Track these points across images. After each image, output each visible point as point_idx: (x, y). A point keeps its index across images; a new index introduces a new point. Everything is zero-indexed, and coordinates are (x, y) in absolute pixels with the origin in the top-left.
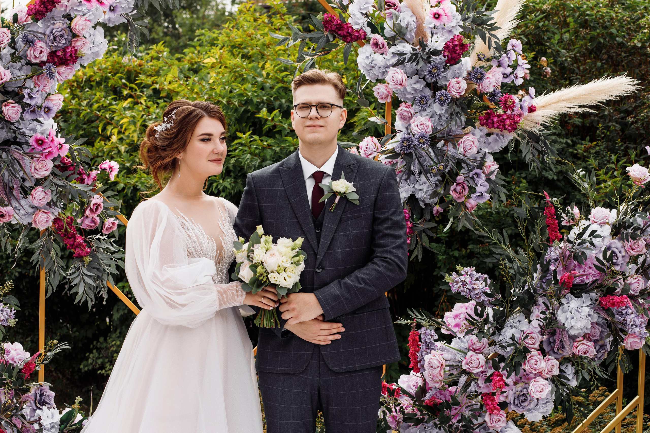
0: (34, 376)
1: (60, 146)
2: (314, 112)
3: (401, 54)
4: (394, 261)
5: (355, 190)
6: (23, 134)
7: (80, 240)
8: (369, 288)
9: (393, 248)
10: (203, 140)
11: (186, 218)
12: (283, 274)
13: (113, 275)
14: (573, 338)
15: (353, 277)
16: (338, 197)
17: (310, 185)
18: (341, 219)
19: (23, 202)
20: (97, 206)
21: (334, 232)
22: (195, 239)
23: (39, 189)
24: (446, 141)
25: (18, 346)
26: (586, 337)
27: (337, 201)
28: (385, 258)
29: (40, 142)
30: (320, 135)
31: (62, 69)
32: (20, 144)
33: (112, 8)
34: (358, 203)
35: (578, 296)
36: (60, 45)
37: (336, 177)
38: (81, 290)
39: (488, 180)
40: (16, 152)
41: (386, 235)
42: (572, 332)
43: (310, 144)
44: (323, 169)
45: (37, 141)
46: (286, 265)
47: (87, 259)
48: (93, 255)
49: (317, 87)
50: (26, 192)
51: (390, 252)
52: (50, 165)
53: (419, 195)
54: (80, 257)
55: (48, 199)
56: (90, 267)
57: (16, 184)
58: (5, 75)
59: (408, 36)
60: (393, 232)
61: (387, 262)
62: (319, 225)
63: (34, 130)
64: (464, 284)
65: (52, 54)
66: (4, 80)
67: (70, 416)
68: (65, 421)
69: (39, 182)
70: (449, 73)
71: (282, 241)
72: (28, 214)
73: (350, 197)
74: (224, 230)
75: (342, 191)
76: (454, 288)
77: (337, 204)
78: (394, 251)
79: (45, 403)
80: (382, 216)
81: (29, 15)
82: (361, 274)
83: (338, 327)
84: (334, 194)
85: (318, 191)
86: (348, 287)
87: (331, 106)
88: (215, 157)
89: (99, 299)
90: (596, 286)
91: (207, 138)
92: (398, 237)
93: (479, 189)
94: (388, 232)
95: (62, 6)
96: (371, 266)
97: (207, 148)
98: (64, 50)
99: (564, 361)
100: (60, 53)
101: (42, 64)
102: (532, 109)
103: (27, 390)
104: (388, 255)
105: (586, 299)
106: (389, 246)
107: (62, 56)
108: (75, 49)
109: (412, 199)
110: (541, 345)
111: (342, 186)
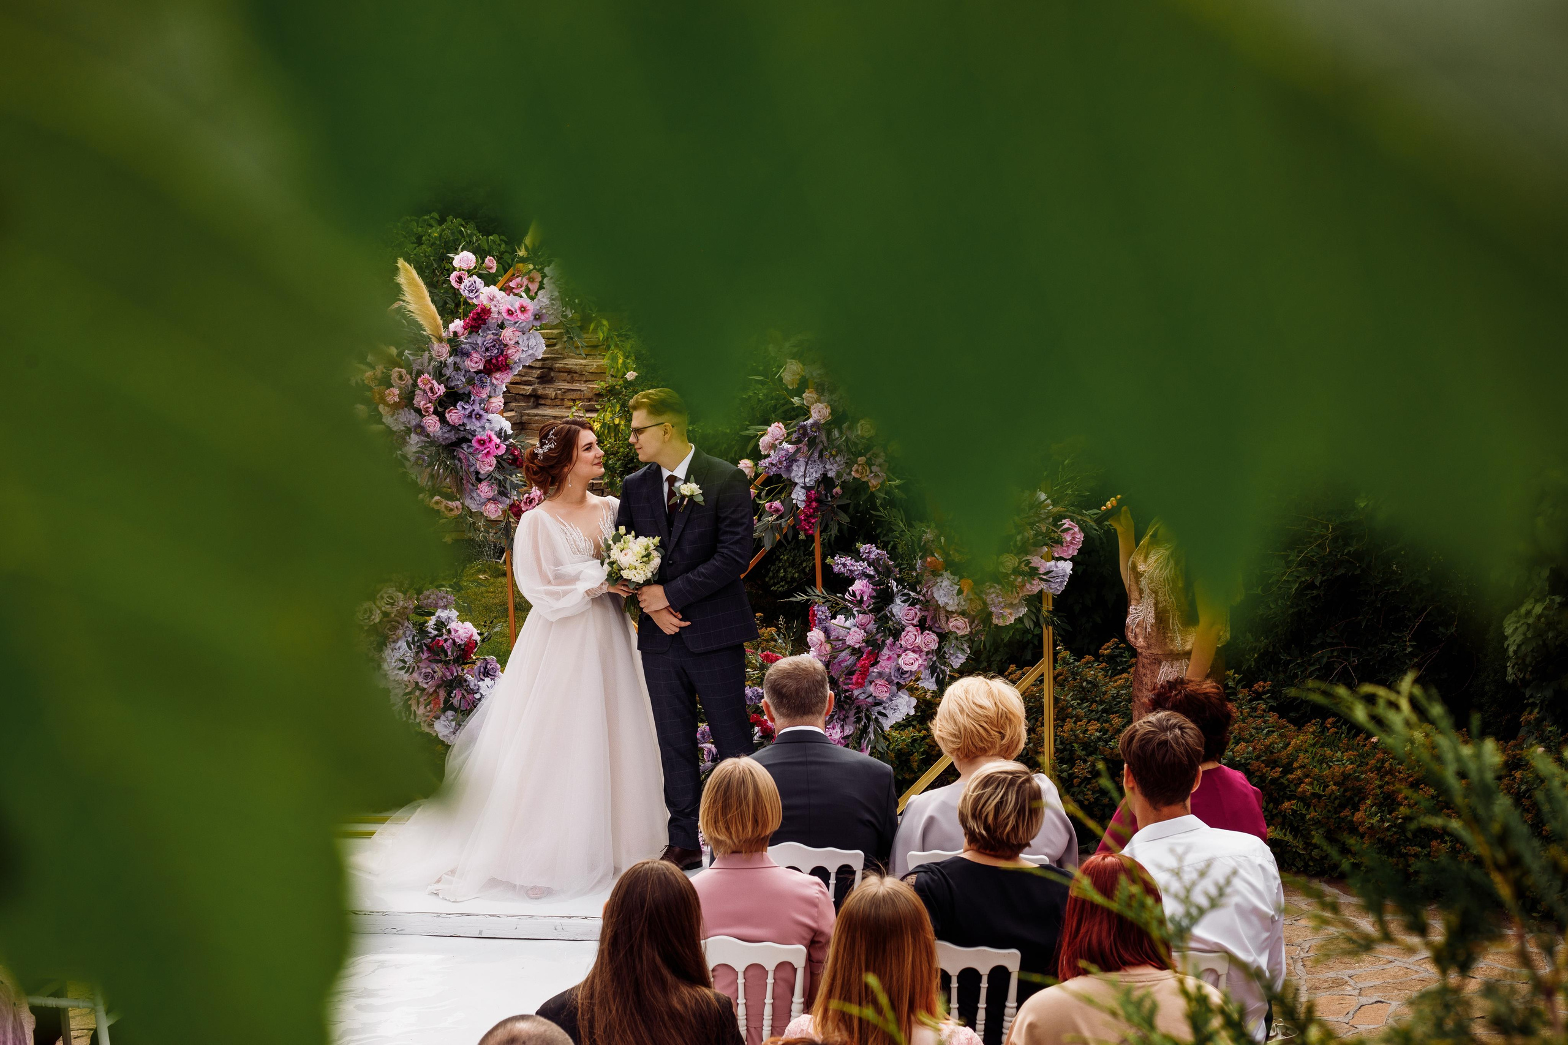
1: (498, 447)
4: (729, 556)
5: (701, 492)
6: (472, 433)
8: (708, 581)
9: (730, 544)
10: (587, 449)
11: (566, 524)
12: (634, 572)
14: (949, 614)
15: (696, 572)
16: (687, 499)
17: (666, 487)
18: (688, 518)
19: (473, 494)
21: (681, 530)
22: (572, 542)
23: (484, 483)
25: (468, 624)
26: (962, 613)
27: (685, 503)
28: (723, 553)
29: (482, 442)
31: (498, 376)
32: (470, 442)
33: (537, 317)
34: (703, 504)
36: (493, 354)
37: (687, 481)
41: (726, 532)
42: (947, 609)
44: (675, 473)
45: (478, 442)
46: (637, 564)
51: (727, 548)
52: (493, 462)
55: (491, 495)
58: (439, 389)
60: (731, 530)
61: (723, 557)
62: (670, 524)
64: (844, 565)
65: (488, 362)
66: (438, 394)
71: (642, 539)
72: (482, 504)
73: (696, 499)
74: (603, 530)
75: (688, 494)
76: (836, 570)
77: (686, 505)
78: (731, 546)
79: (488, 674)
80: (723, 515)
81: (465, 329)
82: (701, 569)
83: (679, 620)
84: (683, 497)
85: (672, 493)
86: (689, 581)
88: (597, 461)
91: (589, 447)
92: (737, 533)
94: (728, 529)
95: (493, 318)
96: (712, 561)
97: (590, 455)
98: (497, 358)
99: (941, 637)
100: (494, 361)
101: (479, 373)
103: (473, 663)
104: (725, 551)
106: (727, 542)
107: (497, 364)
108: (506, 357)
109: (825, 478)
110: (922, 620)
111: (691, 489)
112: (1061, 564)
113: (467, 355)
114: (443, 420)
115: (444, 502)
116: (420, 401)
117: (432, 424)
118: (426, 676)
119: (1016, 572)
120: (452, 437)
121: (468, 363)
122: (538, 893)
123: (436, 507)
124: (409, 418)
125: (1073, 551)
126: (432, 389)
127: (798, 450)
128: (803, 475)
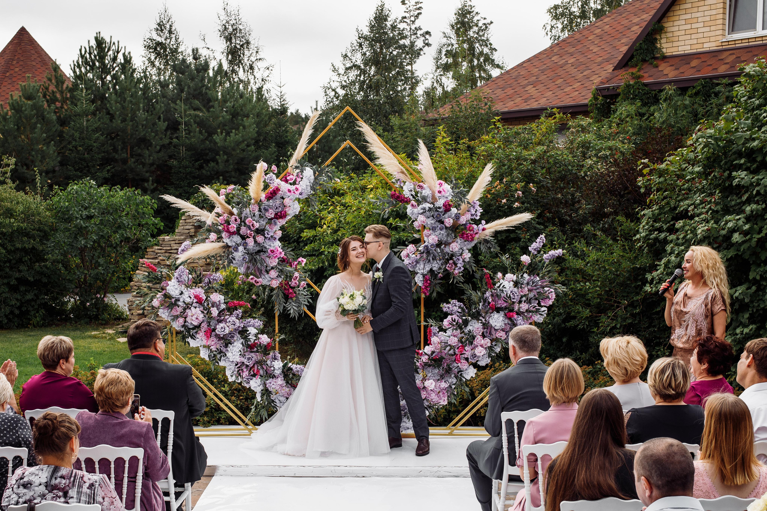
0: (274, 348)
1: (281, 253)
3: (424, 209)
5: (383, 277)
6: (266, 248)
7: (291, 291)
10: (353, 250)
13: (306, 305)
14: (496, 330)
16: (378, 279)
18: (378, 288)
19: (266, 276)
20: (296, 277)
23: (272, 271)
24: (446, 245)
25: (265, 336)
26: (503, 330)
29: (272, 251)
31: (280, 220)
32: (265, 252)
33: (302, 192)
35: (498, 312)
36: (279, 210)
38: (292, 311)
39: (464, 261)
40: (263, 256)
42: (496, 328)
45: (271, 251)
47: (294, 299)
48: (297, 297)
50: (268, 272)
52: (277, 260)
53: (434, 269)
54: (291, 298)
55: (277, 275)
56: (296, 302)
57: (264, 270)
58: (256, 225)
59: (428, 200)
63: (270, 246)
64: (449, 308)
65: (276, 214)
66: (256, 227)
67: (286, 364)
68: (284, 366)
69: (272, 268)
70: (446, 215)
72: (269, 281)
76: (445, 310)
77: (378, 282)
79: (276, 359)
81: (266, 198)
89: (300, 315)
90: (506, 308)
93: (459, 265)
95: (280, 193)
96: (390, 309)
97: (355, 253)
98: (281, 212)
99: (492, 341)
101: (272, 219)
102: (484, 229)
103: (269, 354)
105: (502, 313)
107: (280, 215)
108: (285, 212)
109: (431, 271)
110: (483, 333)
113: (267, 210)
114: (255, 241)
115: (255, 279)
116: (243, 230)
117: (250, 242)
118: (248, 359)
119: (528, 311)
120: (258, 249)
121: (267, 214)
123: (251, 281)
125: (551, 302)
126: (253, 225)
127: (421, 258)
128: (422, 269)
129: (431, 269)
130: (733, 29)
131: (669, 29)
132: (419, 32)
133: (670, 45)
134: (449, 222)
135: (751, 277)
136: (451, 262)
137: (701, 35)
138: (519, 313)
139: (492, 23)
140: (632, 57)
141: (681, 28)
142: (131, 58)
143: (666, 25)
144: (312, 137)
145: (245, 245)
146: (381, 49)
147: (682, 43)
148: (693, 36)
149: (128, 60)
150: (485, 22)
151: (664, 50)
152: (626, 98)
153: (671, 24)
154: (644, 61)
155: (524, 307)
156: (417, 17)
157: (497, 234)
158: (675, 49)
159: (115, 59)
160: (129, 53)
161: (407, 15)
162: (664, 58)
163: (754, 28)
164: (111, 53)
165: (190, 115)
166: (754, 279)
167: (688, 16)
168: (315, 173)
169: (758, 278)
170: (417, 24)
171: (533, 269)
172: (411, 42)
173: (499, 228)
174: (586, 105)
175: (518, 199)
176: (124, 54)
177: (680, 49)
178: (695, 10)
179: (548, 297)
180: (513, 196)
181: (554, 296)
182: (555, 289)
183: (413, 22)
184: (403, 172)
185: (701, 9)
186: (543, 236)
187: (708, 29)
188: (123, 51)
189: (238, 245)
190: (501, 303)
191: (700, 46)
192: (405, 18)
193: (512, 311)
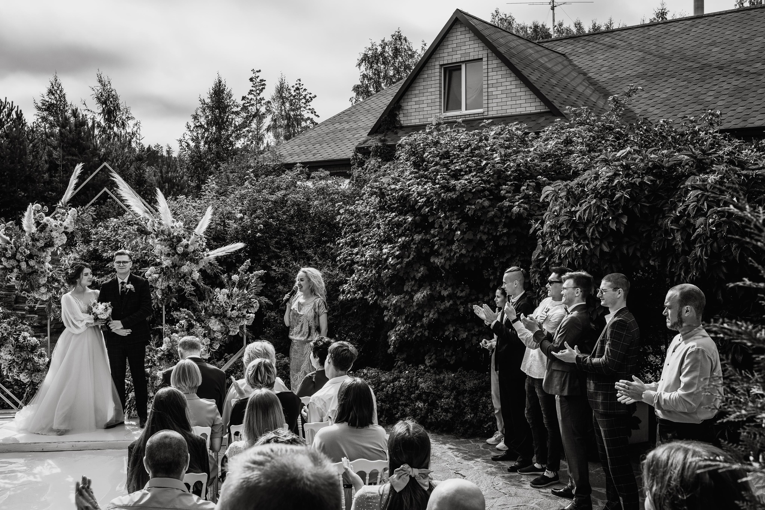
1: (48, 274)
2: (122, 265)
3: (161, 240)
5: (134, 287)
6: (36, 270)
8: (137, 318)
11: (77, 299)
12: (102, 315)
14: (214, 332)
15: (133, 316)
17: (120, 286)
18: (129, 297)
19: (38, 291)
22: (79, 306)
23: (43, 287)
24: (178, 267)
25: (35, 338)
26: (218, 332)
30: (124, 271)
32: (36, 273)
33: (65, 228)
34: (134, 291)
35: (215, 318)
37: (128, 283)
40: (35, 276)
42: (214, 330)
43: (121, 274)
44: (124, 281)
49: (123, 256)
50: (38, 288)
52: (46, 280)
55: (44, 291)
57: (35, 286)
58: (27, 252)
62: (122, 299)
64: (179, 315)
65: (46, 244)
66: (27, 254)
69: (43, 285)
70: (178, 245)
72: (40, 295)
73: (132, 290)
74: (92, 302)
75: (129, 288)
76: (176, 317)
77: (128, 292)
79: (42, 356)
82: (135, 314)
83: (130, 330)
84: (127, 289)
85: (122, 288)
87: (127, 262)
88: (89, 280)
90: (221, 315)
91: (86, 275)
96: (139, 311)
97: (87, 277)
98: (49, 242)
99: (211, 340)
101: (42, 247)
102: (208, 255)
103: (36, 352)
105: (218, 319)
107: (49, 244)
108: (53, 242)
109: (169, 286)
110: (205, 334)
111: (130, 286)
112: (251, 315)
113: (38, 241)
114: (28, 264)
115: (28, 294)
116: (19, 256)
117: (23, 265)
118: (18, 357)
119: (238, 317)
120: (30, 270)
121: (38, 244)
122: (61, 433)
123: (24, 296)
124: (13, 263)
125: (256, 310)
126: (24, 252)
127: (160, 277)
128: (161, 285)
129: (168, 286)
130: (447, 109)
131: (405, 108)
132: (263, 102)
133: (405, 118)
134: (180, 250)
135: (405, 290)
136: (182, 280)
137: (425, 112)
138: (230, 319)
139: (315, 96)
140: (380, 126)
141: (413, 107)
142: (22, 114)
143: (403, 105)
144: (77, 185)
145: (19, 267)
146: (220, 113)
147: (414, 118)
148: (421, 113)
149: (20, 116)
150: (311, 96)
151: (402, 122)
152: (375, 155)
153: (406, 104)
154: (388, 129)
155: (235, 313)
156: (261, 90)
157: (217, 259)
158: (409, 122)
159: (9, 115)
160: (21, 111)
161: (254, 89)
162: (402, 127)
163: (460, 108)
164: (6, 110)
165: (68, 159)
166: (407, 291)
167: (417, 99)
168: (78, 212)
169: (409, 290)
170: (261, 95)
171: (241, 285)
172: (257, 109)
173: (220, 254)
174: (348, 160)
175: (260, 231)
176: (17, 112)
177: (413, 121)
178: (422, 95)
179: (252, 307)
180: (257, 228)
181: (258, 305)
182: (259, 301)
183: (259, 94)
184: (147, 212)
185: (425, 94)
186: (249, 261)
187: (430, 109)
188: (16, 109)
189: (14, 268)
190: (216, 311)
191: (425, 120)
192: (253, 91)
193: (225, 316)
